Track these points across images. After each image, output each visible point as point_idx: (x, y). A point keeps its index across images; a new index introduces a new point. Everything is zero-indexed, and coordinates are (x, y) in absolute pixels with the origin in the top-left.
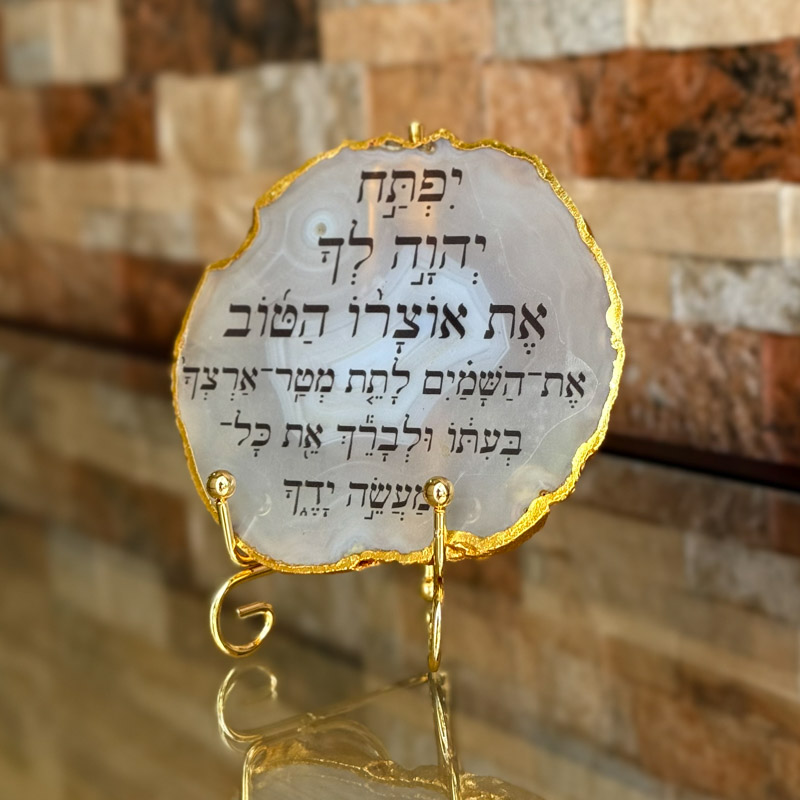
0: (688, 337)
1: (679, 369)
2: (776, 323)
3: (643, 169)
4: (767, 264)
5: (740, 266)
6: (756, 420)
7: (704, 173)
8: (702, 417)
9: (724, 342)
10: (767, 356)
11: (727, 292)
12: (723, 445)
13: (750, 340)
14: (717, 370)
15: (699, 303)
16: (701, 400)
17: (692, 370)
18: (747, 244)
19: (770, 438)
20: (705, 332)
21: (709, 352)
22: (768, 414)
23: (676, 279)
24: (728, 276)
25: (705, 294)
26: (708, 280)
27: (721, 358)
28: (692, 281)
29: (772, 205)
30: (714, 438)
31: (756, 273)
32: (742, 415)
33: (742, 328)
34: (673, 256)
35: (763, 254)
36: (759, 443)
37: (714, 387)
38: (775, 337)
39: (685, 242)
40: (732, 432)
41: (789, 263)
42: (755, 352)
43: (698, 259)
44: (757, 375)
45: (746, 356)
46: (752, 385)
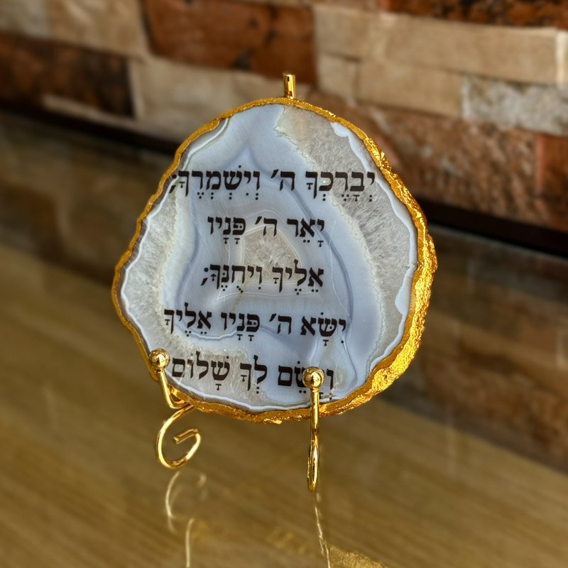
0: (474, 131)
1: (465, 152)
2: (549, 127)
3: (438, 10)
4: (543, 86)
5: (520, 86)
6: (529, 191)
7: (490, 18)
8: (484, 185)
9: (504, 138)
10: (539, 148)
11: (507, 102)
12: (500, 210)
13: (526, 137)
14: (498, 155)
15: (484, 108)
16: (483, 174)
17: (477, 154)
18: (526, 70)
19: (539, 204)
20: (489, 129)
21: (492, 143)
22: (539, 187)
23: (465, 90)
24: (510, 92)
25: (489, 103)
26: (492, 92)
27: (502, 147)
28: (478, 92)
29: (551, 46)
30: (493, 200)
31: (532, 91)
32: (517, 186)
33: (520, 128)
34: (462, 73)
35: (541, 79)
36: (531, 206)
37: (495, 167)
38: (548, 137)
39: (474, 65)
40: (509, 197)
41: (561, 87)
42: (530, 145)
43: (484, 77)
44: (532, 162)
45: (523, 148)
46: (527, 168)
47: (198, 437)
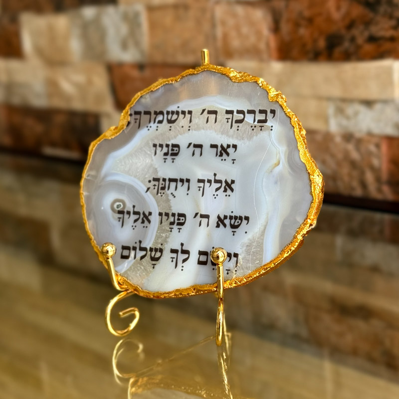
0: (338, 139)
1: (333, 156)
2: (390, 131)
3: (311, 55)
4: (385, 102)
5: (368, 103)
6: (378, 180)
7: (347, 57)
8: (346, 178)
9: (359, 142)
10: (384, 148)
11: (361, 117)
12: (358, 192)
13: (375, 140)
14: (355, 155)
15: (344, 122)
16: (345, 170)
17: (340, 156)
18: (373, 92)
19: (385, 188)
20: (348, 137)
21: (350, 147)
22: (385, 175)
23: (331, 110)
24: (362, 109)
25: (348, 118)
26: (350, 110)
27: (358, 149)
28: (340, 111)
29: (389, 72)
30: (353, 189)
31: (378, 107)
32: (369, 177)
33: (370, 134)
34: (329, 99)
35: (384, 96)
36: (379, 190)
37: (353, 164)
38: (390, 139)
39: (336, 92)
40: (364, 185)
42: (378, 146)
43: (344, 100)
44: (379, 158)
45: (372, 148)
46: (376, 162)
47: (137, 314)
